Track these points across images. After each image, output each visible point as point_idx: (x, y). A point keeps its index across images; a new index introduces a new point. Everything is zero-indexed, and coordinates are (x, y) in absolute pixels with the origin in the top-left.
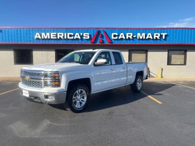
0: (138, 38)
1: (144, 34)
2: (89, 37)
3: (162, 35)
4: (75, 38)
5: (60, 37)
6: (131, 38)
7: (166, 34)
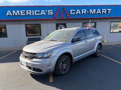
0: (90, 13)
1: (94, 10)
2: (52, 13)
3: (108, 10)
4: (41, 14)
5: (28, 14)
6: (85, 13)
7: (111, 9)
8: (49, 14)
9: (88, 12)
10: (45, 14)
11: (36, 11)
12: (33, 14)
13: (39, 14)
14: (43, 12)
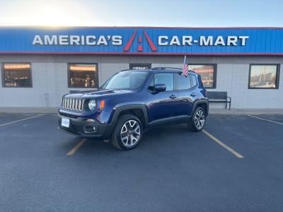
0: (201, 44)
2: (121, 41)
3: (241, 39)
6: (190, 44)
7: (247, 37)
8: (114, 43)
9: (196, 41)
10: (106, 44)
11: (88, 37)
12: (83, 43)
13: (94, 43)
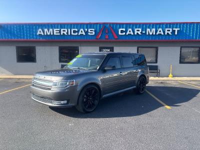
0: (147, 34)
2: (94, 33)
3: (175, 30)
4: (79, 34)
5: (63, 34)
6: (140, 34)
7: (179, 29)
8: (89, 34)
9: (144, 32)
10: (84, 34)
11: (72, 30)
12: (69, 34)
13: (76, 34)
14: (82, 32)
